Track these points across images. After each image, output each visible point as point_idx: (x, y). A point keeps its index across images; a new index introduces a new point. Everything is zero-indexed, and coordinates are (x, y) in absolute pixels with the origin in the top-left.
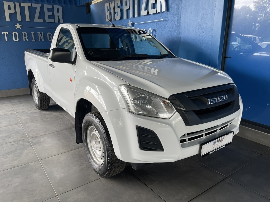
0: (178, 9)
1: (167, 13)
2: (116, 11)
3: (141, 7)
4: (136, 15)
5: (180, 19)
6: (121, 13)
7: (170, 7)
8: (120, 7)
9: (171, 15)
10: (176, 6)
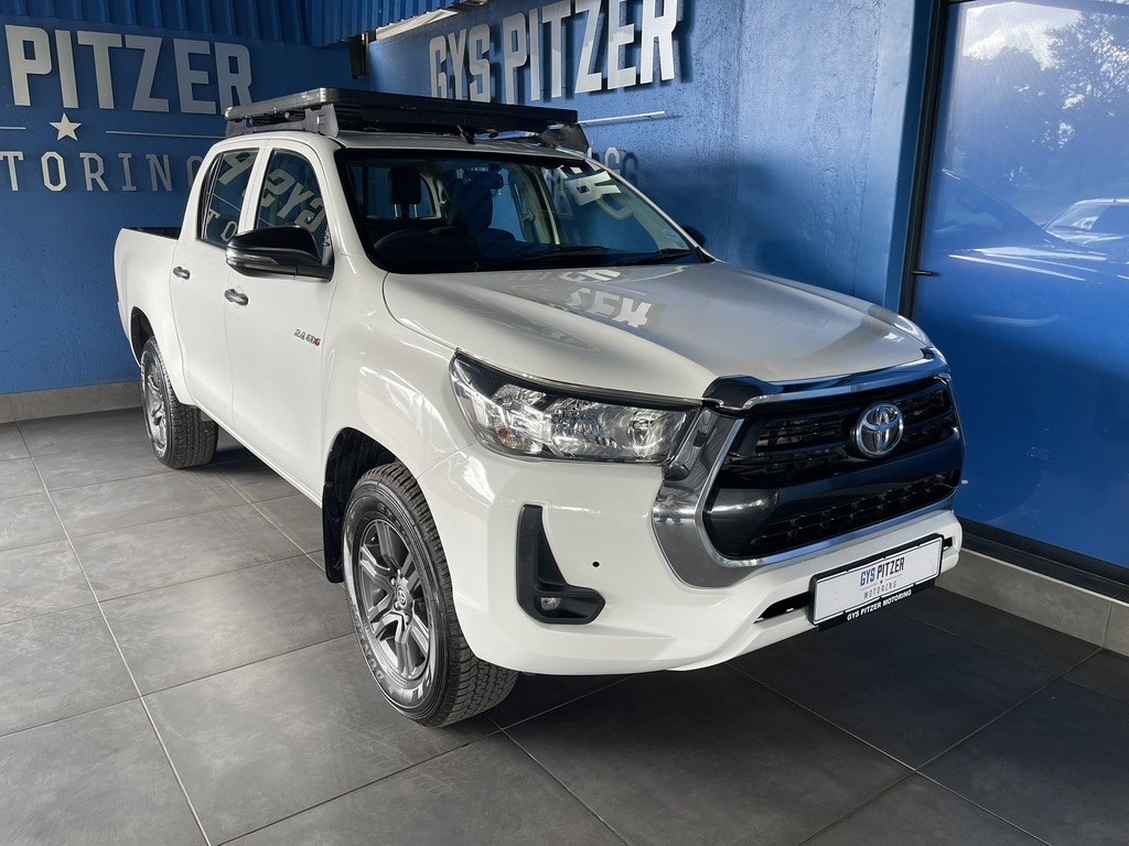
0: (727, 70)
1: (681, 86)
2: (474, 70)
3: (576, 58)
4: (557, 91)
5: (736, 111)
6: (494, 79)
7: (694, 62)
8: (492, 54)
9: (699, 96)
10: (720, 58)
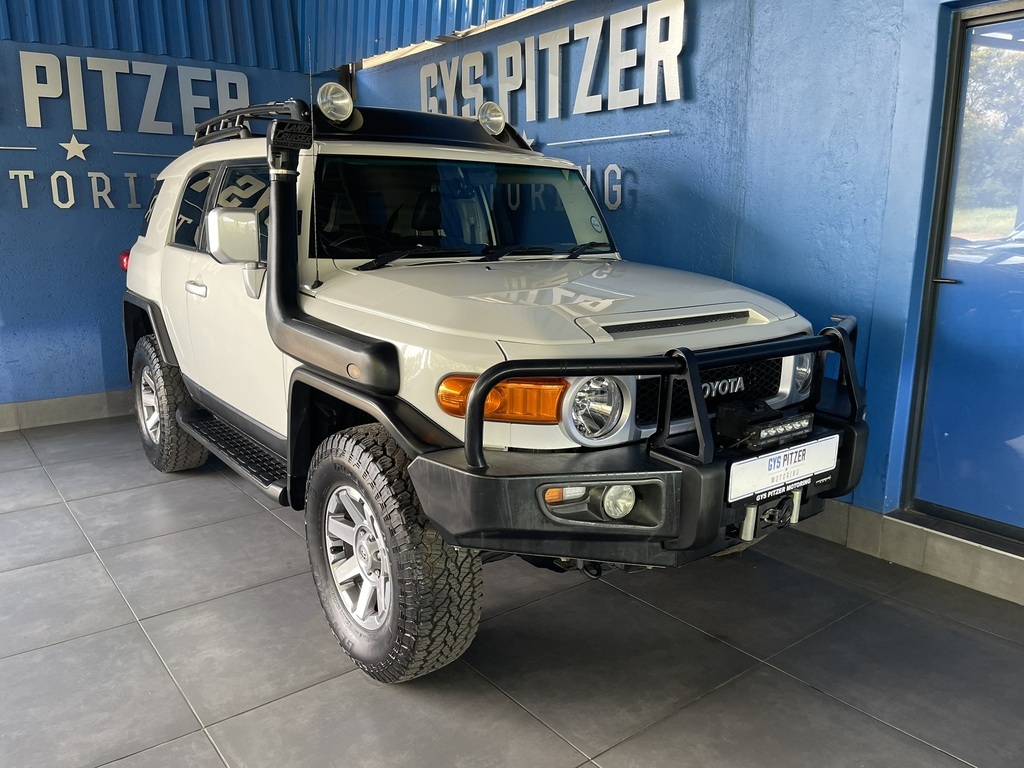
0: (735, 91)
1: (685, 107)
2: (466, 93)
3: (573, 81)
4: (553, 111)
5: (744, 129)
7: (698, 86)
8: (484, 81)
9: (704, 115)
10: (727, 79)
